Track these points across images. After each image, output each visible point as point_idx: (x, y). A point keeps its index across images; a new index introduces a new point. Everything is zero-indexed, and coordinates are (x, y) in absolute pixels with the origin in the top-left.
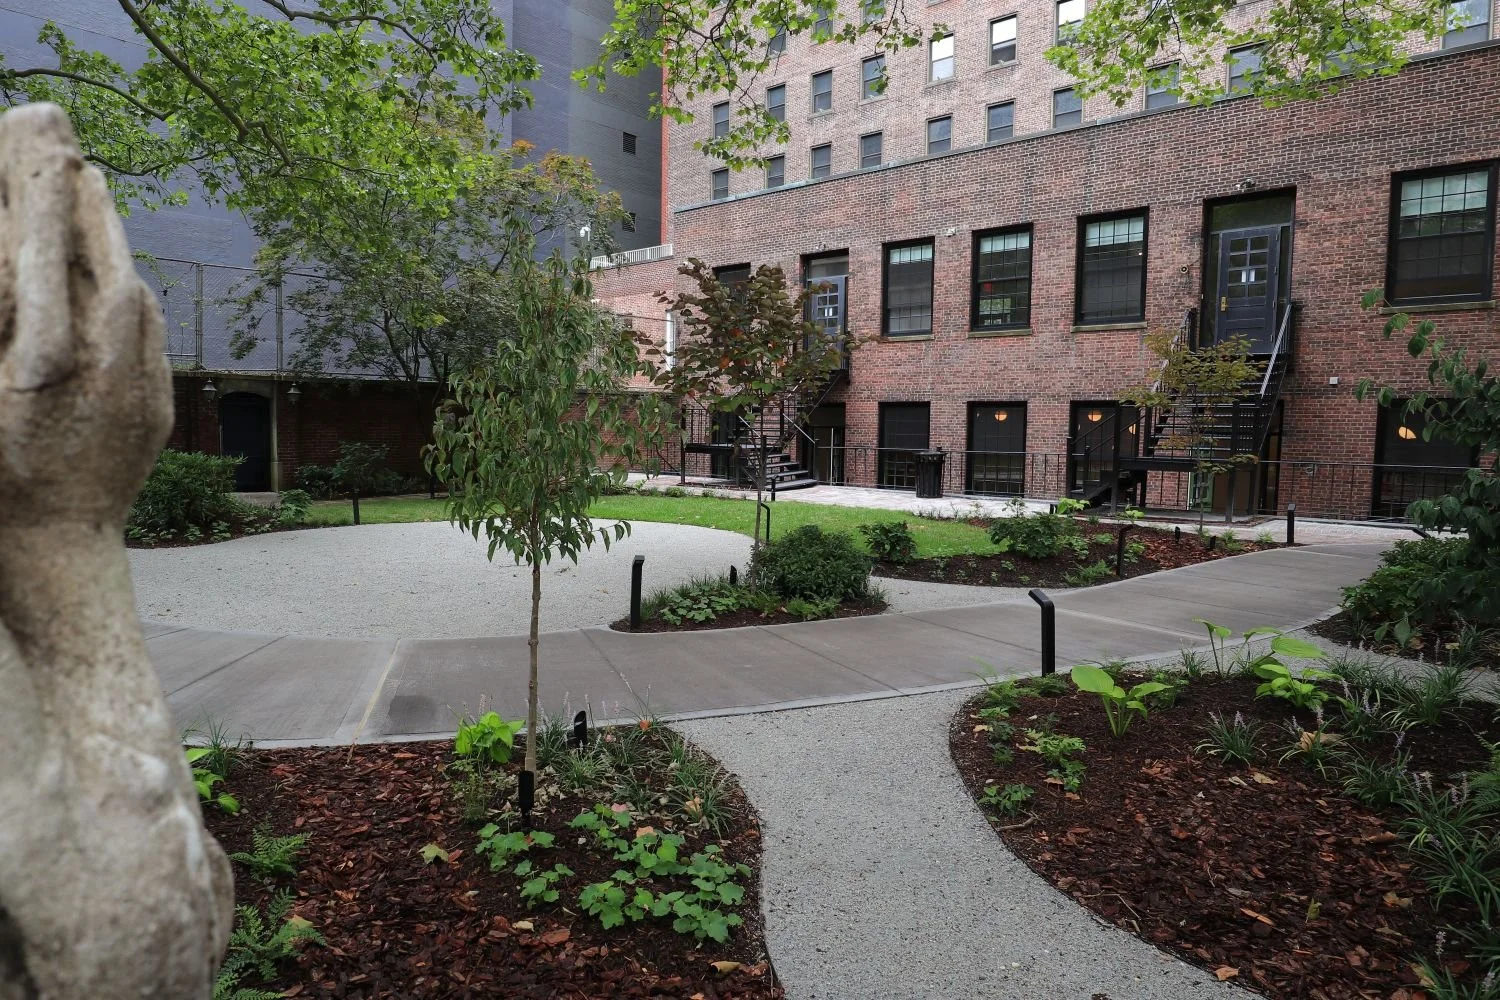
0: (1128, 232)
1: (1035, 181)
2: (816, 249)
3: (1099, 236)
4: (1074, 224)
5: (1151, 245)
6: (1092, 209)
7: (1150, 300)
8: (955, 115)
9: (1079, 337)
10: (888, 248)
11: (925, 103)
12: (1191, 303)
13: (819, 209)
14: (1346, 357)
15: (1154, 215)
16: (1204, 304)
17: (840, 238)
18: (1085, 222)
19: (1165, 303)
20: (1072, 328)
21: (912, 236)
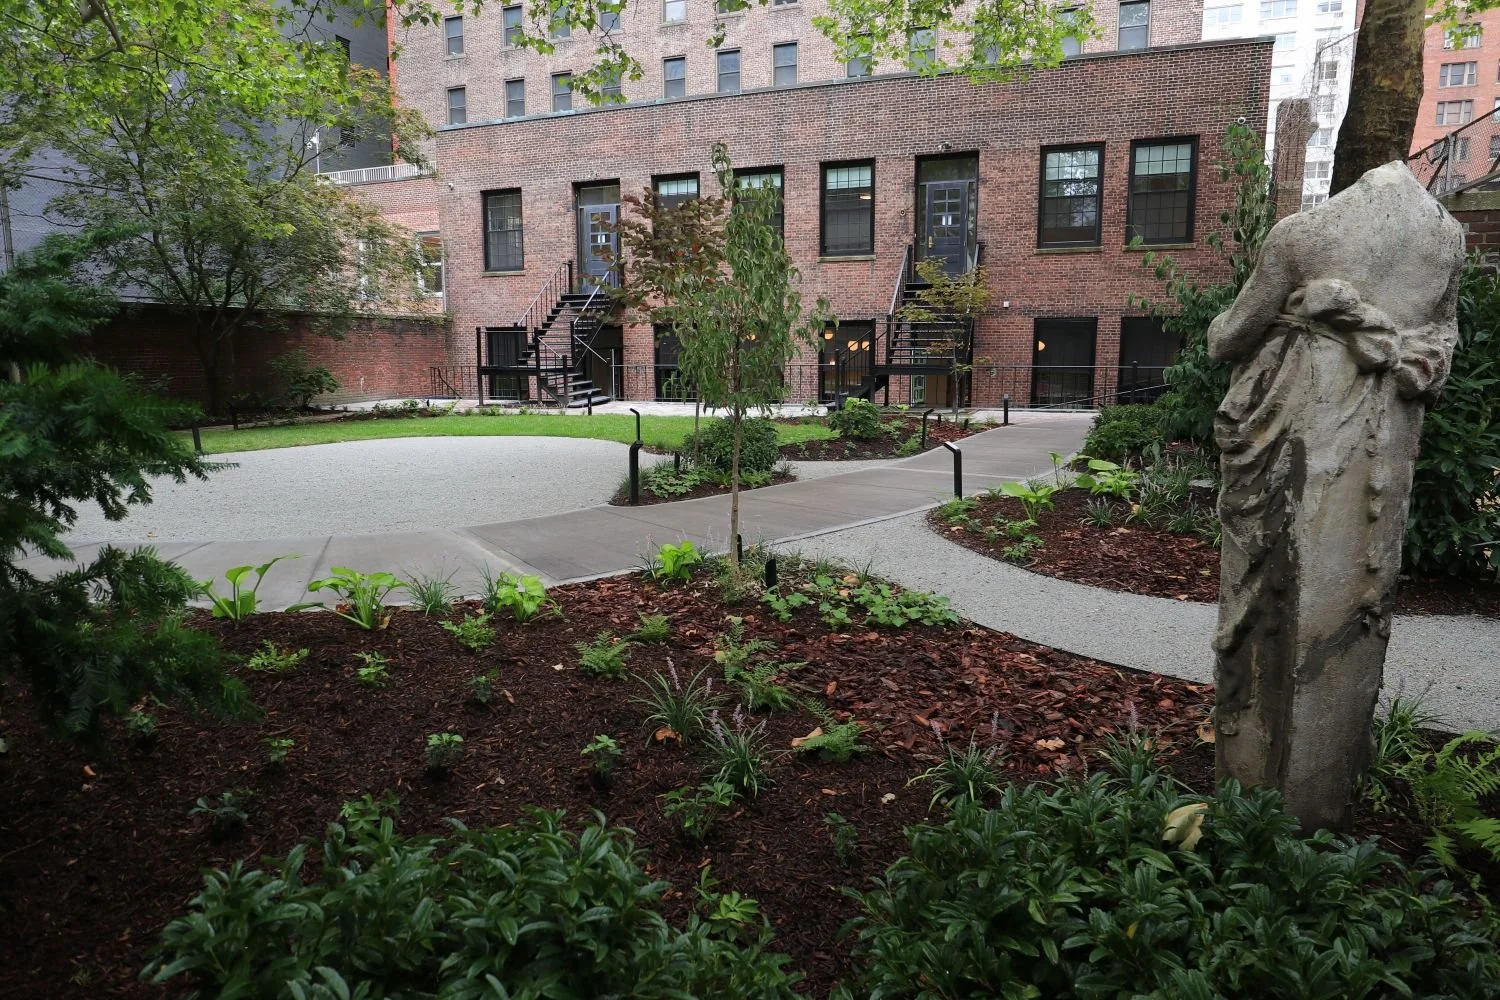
0: (858, 178)
1: (785, 128)
2: (588, 177)
3: (837, 180)
4: (817, 168)
5: (877, 191)
6: (831, 157)
7: (877, 237)
8: (688, 57)
9: (824, 266)
10: (657, 179)
11: (660, 41)
12: (908, 240)
13: (589, 138)
14: (1014, 286)
15: (879, 165)
16: (916, 241)
17: (610, 168)
18: (826, 166)
19: (889, 240)
20: (818, 259)
21: (679, 170)
